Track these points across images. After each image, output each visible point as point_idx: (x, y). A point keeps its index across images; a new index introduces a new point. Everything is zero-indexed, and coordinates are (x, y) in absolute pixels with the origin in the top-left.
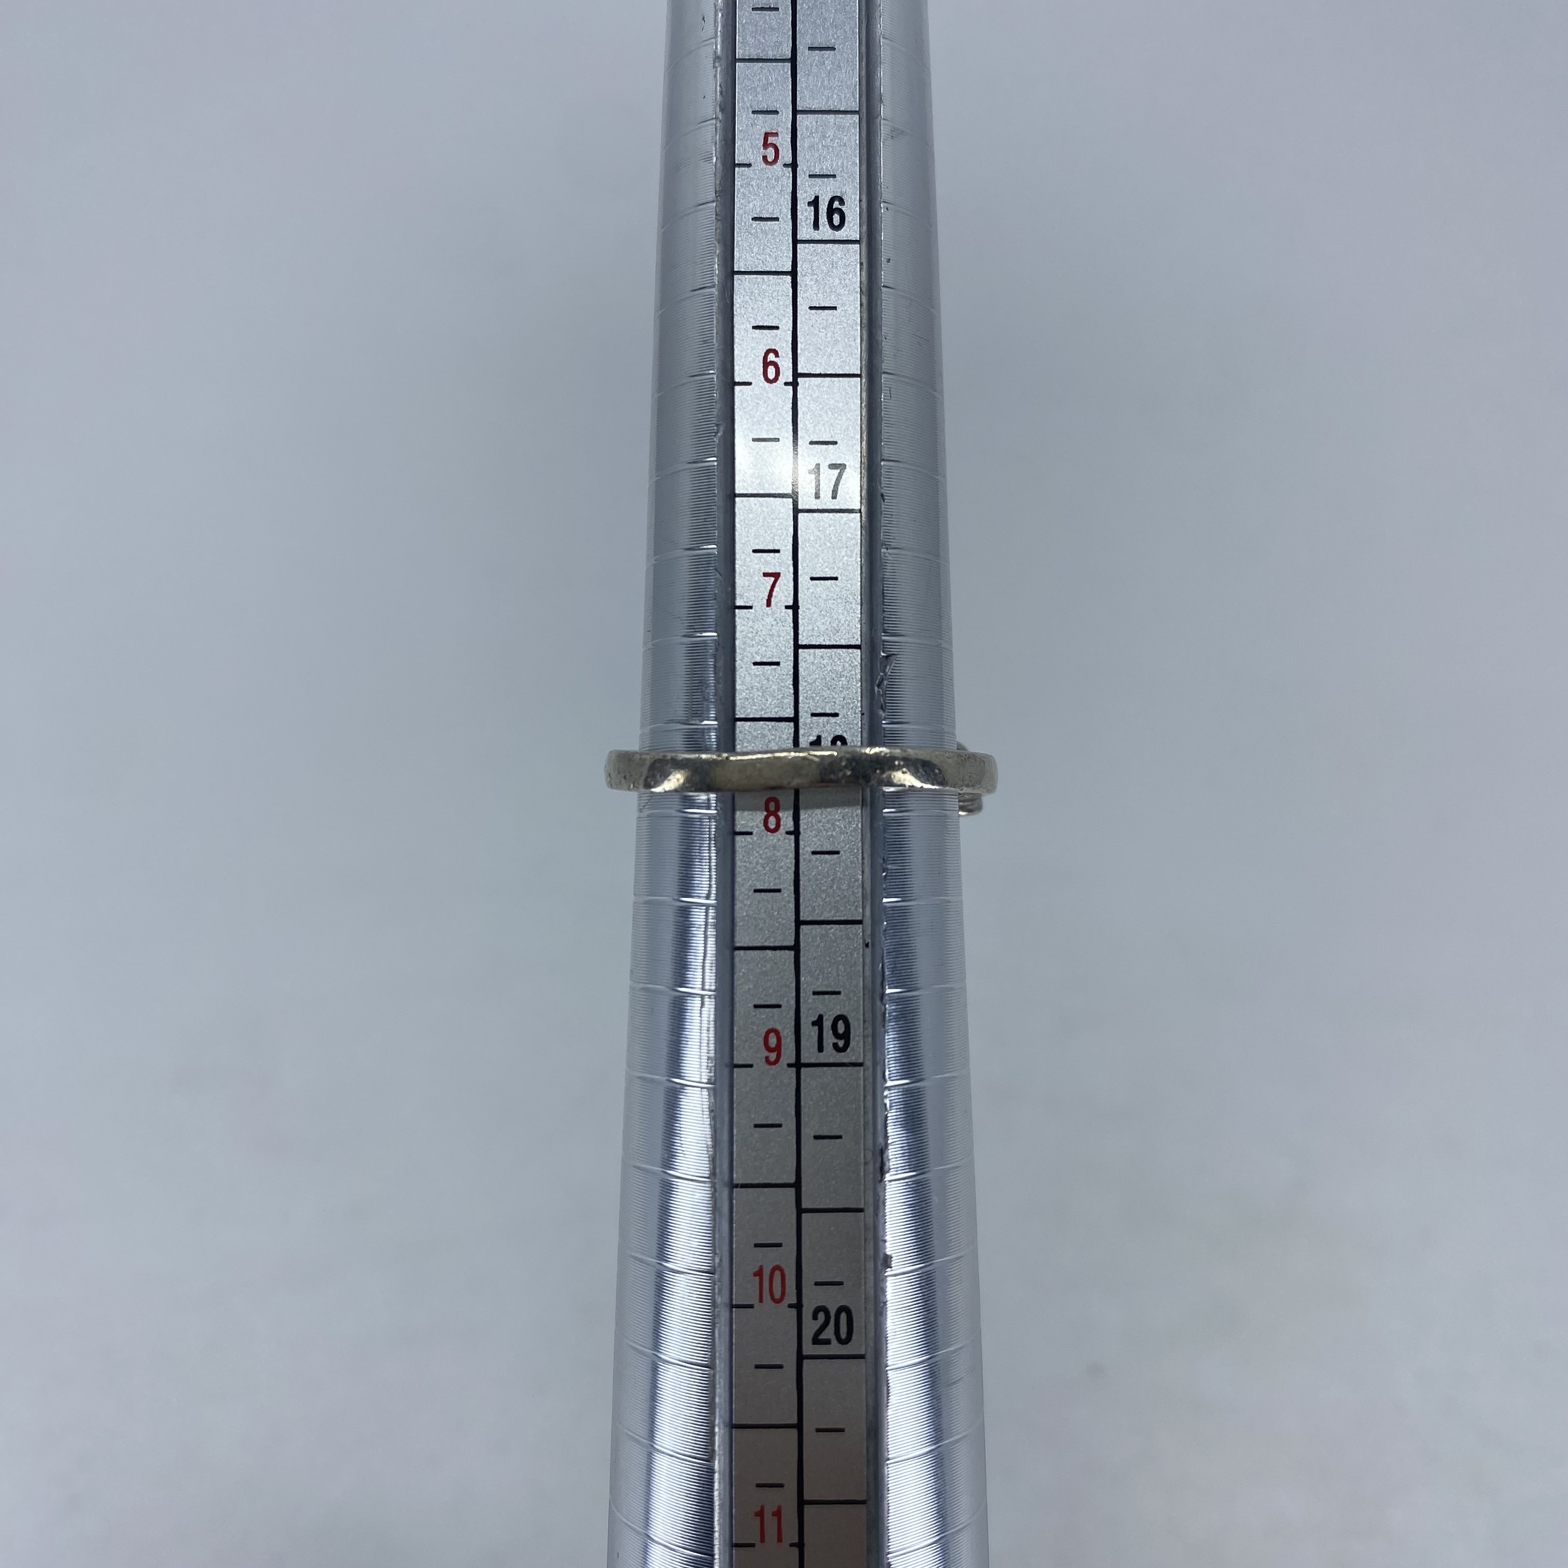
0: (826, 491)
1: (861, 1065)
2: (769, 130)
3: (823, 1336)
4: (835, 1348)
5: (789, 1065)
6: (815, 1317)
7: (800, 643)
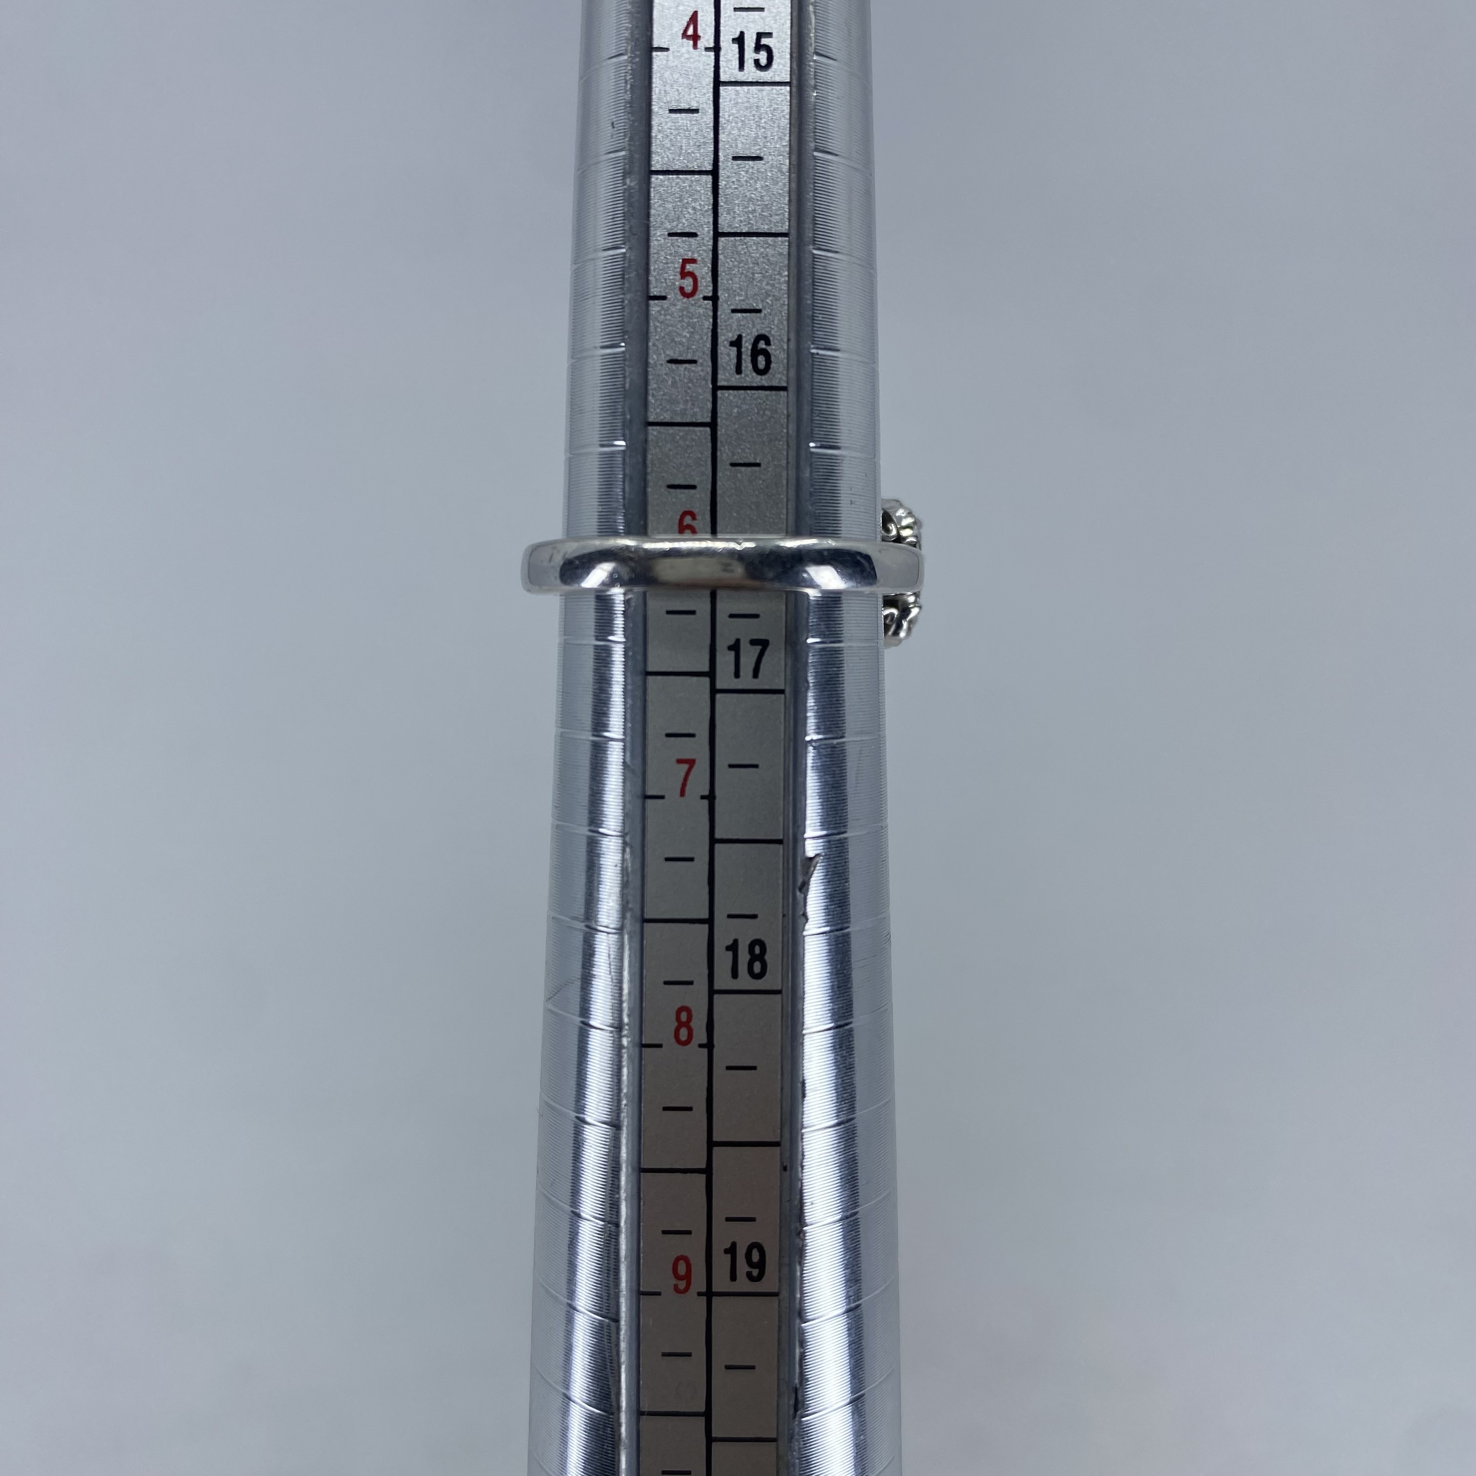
0: (746, 667)
1: (776, 1293)
2: (688, 257)
5: (700, 1294)
7: (716, 837)
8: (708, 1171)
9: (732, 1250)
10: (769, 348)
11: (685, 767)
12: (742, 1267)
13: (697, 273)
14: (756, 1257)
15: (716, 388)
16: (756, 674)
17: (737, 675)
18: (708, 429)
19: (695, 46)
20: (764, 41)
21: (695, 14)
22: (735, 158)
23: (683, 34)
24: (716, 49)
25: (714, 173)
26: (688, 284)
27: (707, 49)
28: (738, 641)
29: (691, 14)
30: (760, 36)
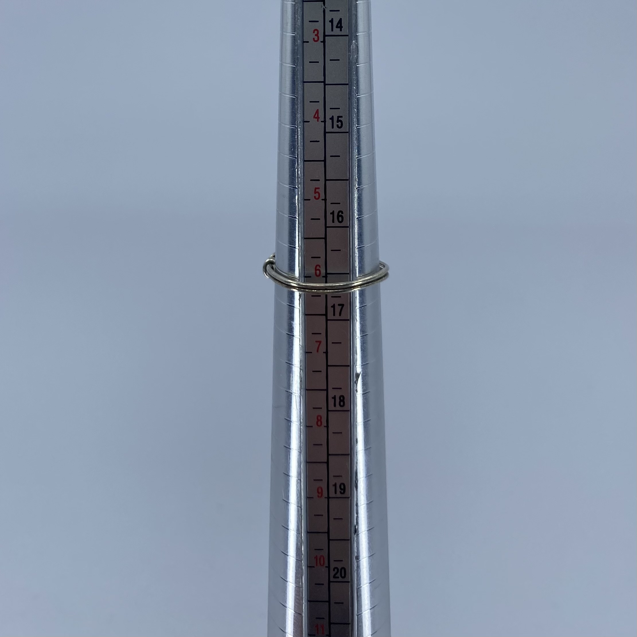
0: (337, 313)
1: (349, 498)
2: (317, 187)
3: (337, 576)
4: (340, 579)
5: (325, 498)
6: (334, 570)
7: (329, 364)
8: (327, 463)
9: (335, 485)
10: (342, 215)
11: (319, 343)
12: (338, 490)
13: (320, 192)
14: (342, 487)
15: (326, 227)
16: (340, 315)
17: (334, 315)
18: (324, 240)
19: (318, 121)
20: (340, 119)
21: (318, 110)
22: (331, 156)
23: (314, 117)
24: (325, 121)
25: (325, 161)
26: (317, 195)
27: (322, 122)
28: (334, 305)
29: (316, 110)
30: (338, 117)
